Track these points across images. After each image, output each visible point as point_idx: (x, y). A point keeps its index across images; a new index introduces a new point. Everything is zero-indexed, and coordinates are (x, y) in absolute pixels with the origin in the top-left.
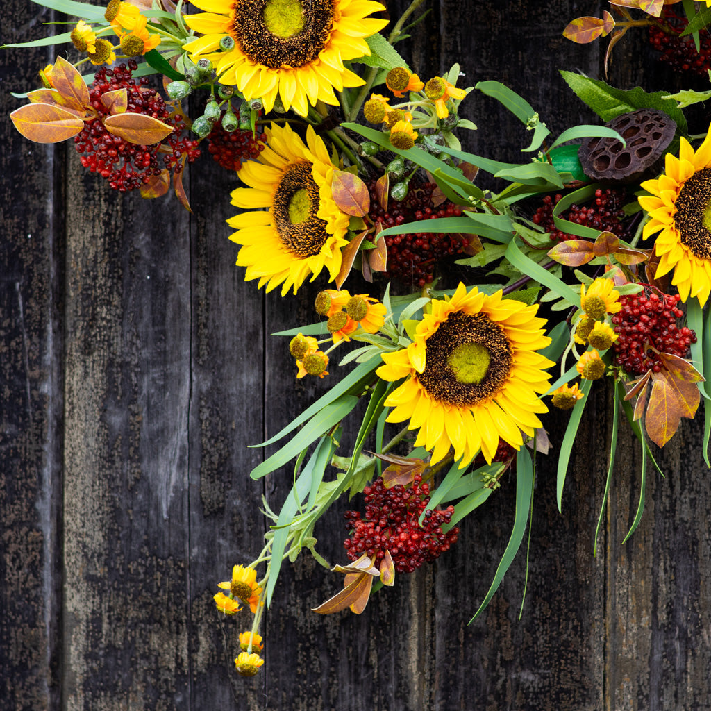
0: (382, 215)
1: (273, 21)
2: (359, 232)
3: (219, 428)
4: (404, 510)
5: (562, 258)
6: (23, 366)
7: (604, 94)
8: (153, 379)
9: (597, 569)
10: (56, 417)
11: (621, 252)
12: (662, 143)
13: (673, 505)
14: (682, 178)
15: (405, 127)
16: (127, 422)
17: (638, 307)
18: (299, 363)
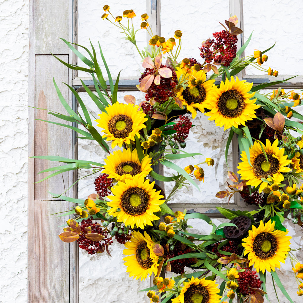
0: (168, 254)
1: (132, 202)
2: (161, 260)
5: (221, 262)
7: (229, 213)
11: (238, 259)
12: (247, 226)
14: (254, 236)
15: (171, 231)
17: (244, 275)
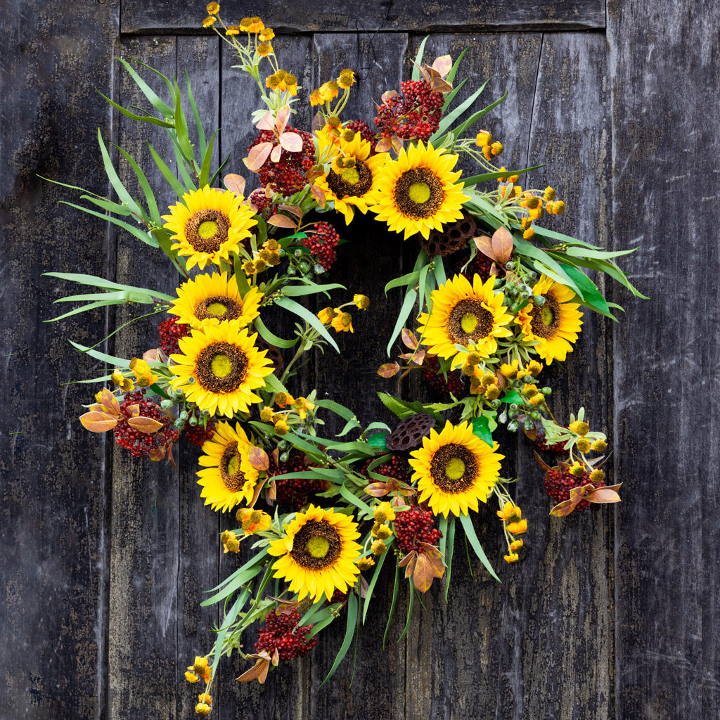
0: (276, 469)
1: (215, 369)
3: (194, 587)
4: (286, 627)
5: (369, 492)
6: (88, 553)
7: (400, 405)
8: (159, 561)
9: (400, 665)
10: (105, 581)
11: (402, 489)
12: (426, 431)
13: (443, 630)
14: (434, 450)
15: (282, 424)
16: (144, 584)
17: (409, 518)
18: (225, 546)
